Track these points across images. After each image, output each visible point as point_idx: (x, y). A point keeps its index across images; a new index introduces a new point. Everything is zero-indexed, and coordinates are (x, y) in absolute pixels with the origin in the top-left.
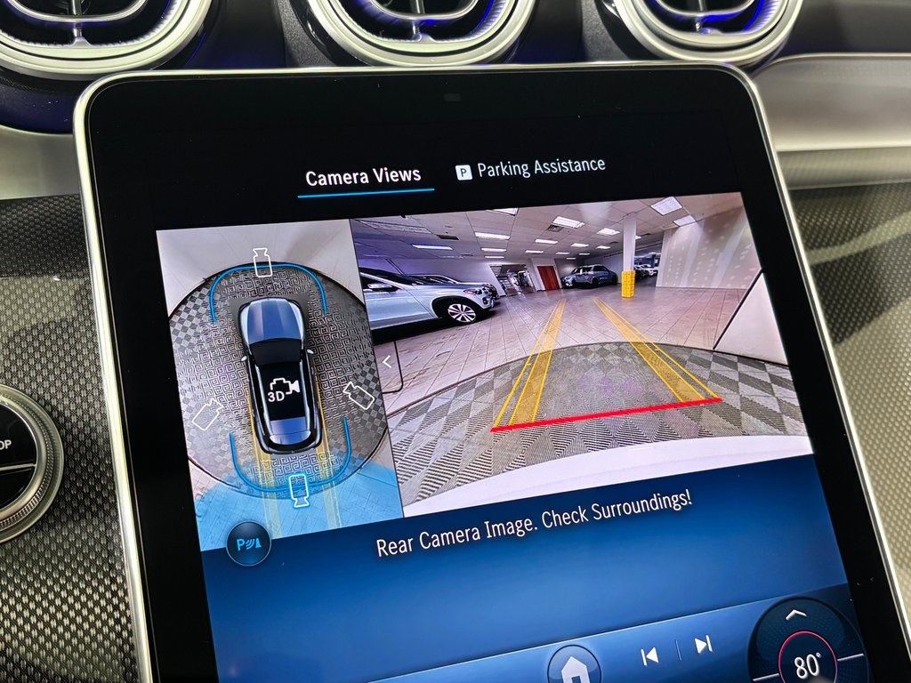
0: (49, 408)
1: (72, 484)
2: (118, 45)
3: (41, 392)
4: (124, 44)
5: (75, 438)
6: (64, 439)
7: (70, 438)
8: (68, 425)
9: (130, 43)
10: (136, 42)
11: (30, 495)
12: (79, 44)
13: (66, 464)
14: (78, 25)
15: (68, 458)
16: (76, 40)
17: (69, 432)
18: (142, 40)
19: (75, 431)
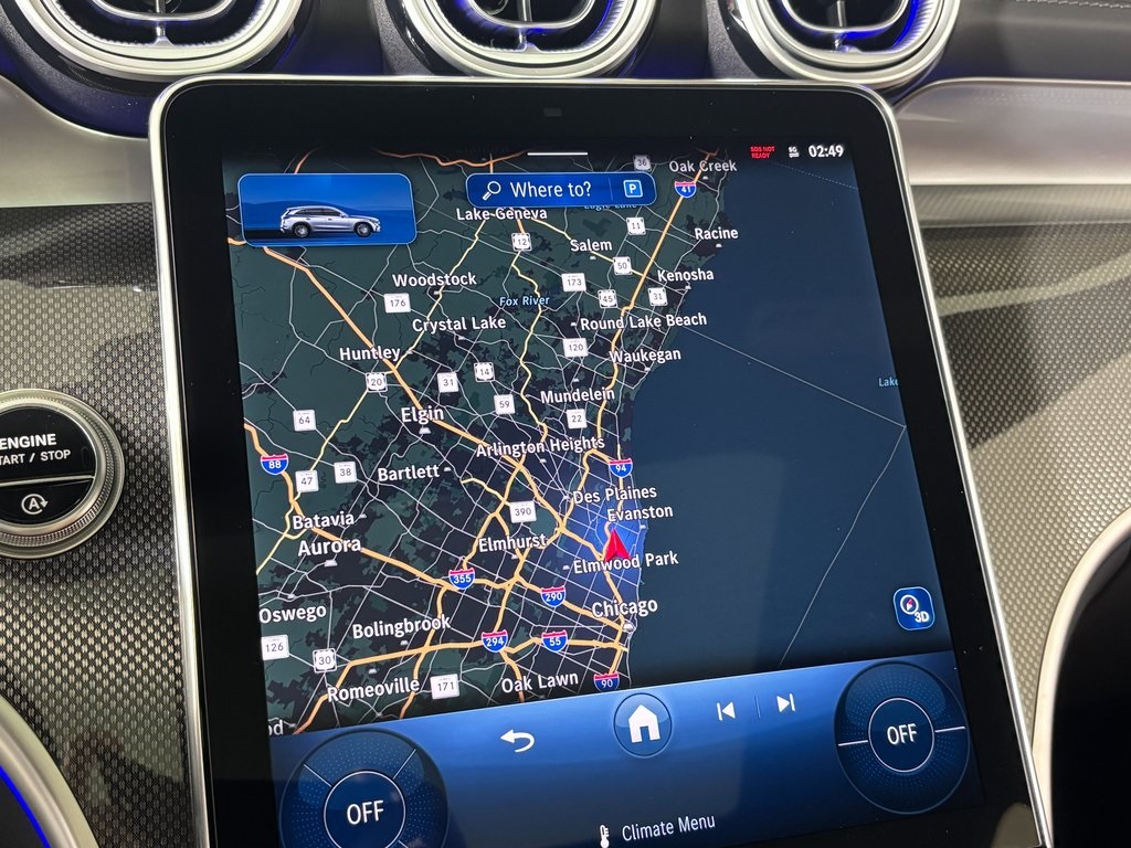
0: (112, 421)
1: (133, 499)
2: (200, 46)
3: (105, 403)
4: (207, 45)
5: (138, 452)
6: (125, 453)
7: (132, 452)
8: (131, 439)
9: (214, 44)
10: (220, 43)
11: (86, 508)
12: (160, 43)
13: (126, 479)
14: (161, 24)
15: (128, 472)
16: (158, 40)
17: (132, 446)
18: (226, 41)
19: (138, 446)
